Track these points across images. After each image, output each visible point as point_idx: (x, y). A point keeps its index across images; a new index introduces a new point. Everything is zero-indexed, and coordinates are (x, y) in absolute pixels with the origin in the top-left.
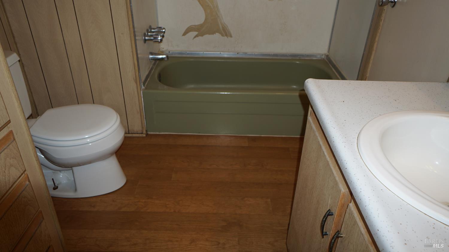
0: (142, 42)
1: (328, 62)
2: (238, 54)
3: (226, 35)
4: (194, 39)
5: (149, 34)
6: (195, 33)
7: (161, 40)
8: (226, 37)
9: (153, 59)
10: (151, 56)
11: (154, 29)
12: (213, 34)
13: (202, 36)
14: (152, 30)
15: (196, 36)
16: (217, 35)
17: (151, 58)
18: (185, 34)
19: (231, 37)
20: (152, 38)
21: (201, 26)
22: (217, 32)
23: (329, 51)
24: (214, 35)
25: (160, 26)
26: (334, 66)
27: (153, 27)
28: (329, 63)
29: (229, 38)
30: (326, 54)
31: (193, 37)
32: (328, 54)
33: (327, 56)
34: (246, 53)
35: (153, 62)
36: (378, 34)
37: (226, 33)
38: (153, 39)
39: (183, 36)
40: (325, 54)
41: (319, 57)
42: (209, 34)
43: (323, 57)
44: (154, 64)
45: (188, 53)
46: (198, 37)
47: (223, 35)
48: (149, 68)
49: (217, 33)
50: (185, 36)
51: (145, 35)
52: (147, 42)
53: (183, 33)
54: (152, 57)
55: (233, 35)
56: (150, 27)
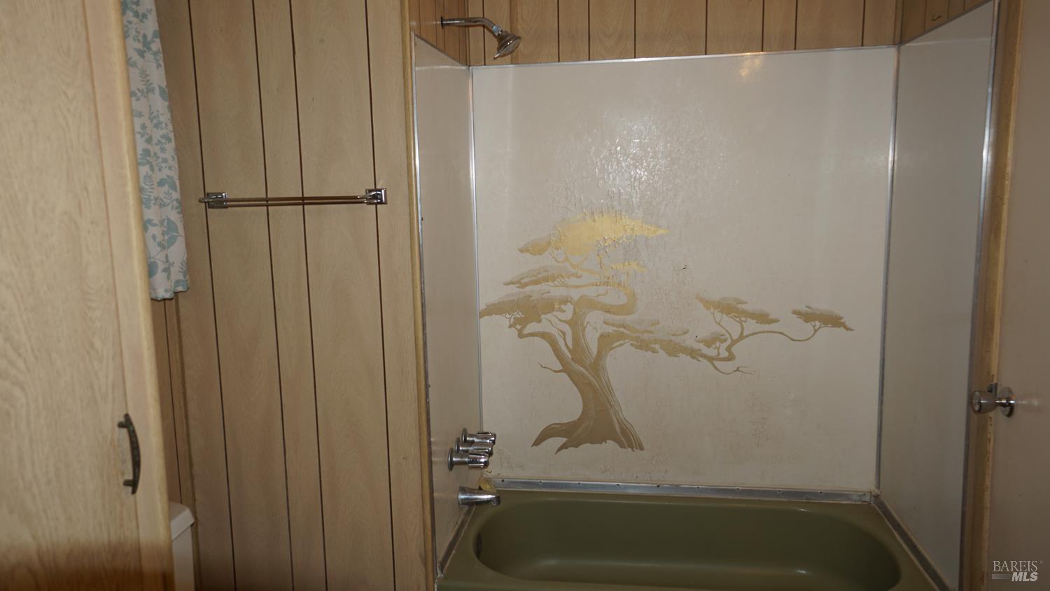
0: (446, 467)
1: (881, 513)
2: (658, 486)
3: (631, 446)
4: (558, 453)
5: (461, 448)
6: (561, 441)
7: (486, 464)
8: (630, 450)
9: (465, 502)
10: (462, 497)
11: (472, 436)
12: (601, 443)
13: (577, 446)
14: (468, 439)
15: (564, 447)
16: (610, 444)
17: (462, 499)
18: (538, 442)
19: (642, 448)
20: (467, 460)
21: (574, 425)
22: (609, 439)
23: (878, 487)
24: (604, 443)
25: (485, 430)
26: (897, 527)
27: (469, 432)
28: (883, 516)
29: (638, 452)
30: (873, 493)
31: (556, 449)
32: (877, 491)
33: (877, 497)
34: (677, 487)
35: (466, 508)
36: (987, 471)
37: (628, 439)
38: (470, 462)
39: (534, 447)
40: (871, 492)
41: (856, 498)
42: (593, 442)
43: (867, 498)
44: (468, 512)
45: (544, 483)
46: (567, 448)
47: (622, 446)
48: (457, 523)
49: (608, 441)
50: (539, 446)
51: (452, 453)
52: (455, 467)
53: (534, 440)
54: (465, 499)
55: (645, 446)
56: (465, 432)
